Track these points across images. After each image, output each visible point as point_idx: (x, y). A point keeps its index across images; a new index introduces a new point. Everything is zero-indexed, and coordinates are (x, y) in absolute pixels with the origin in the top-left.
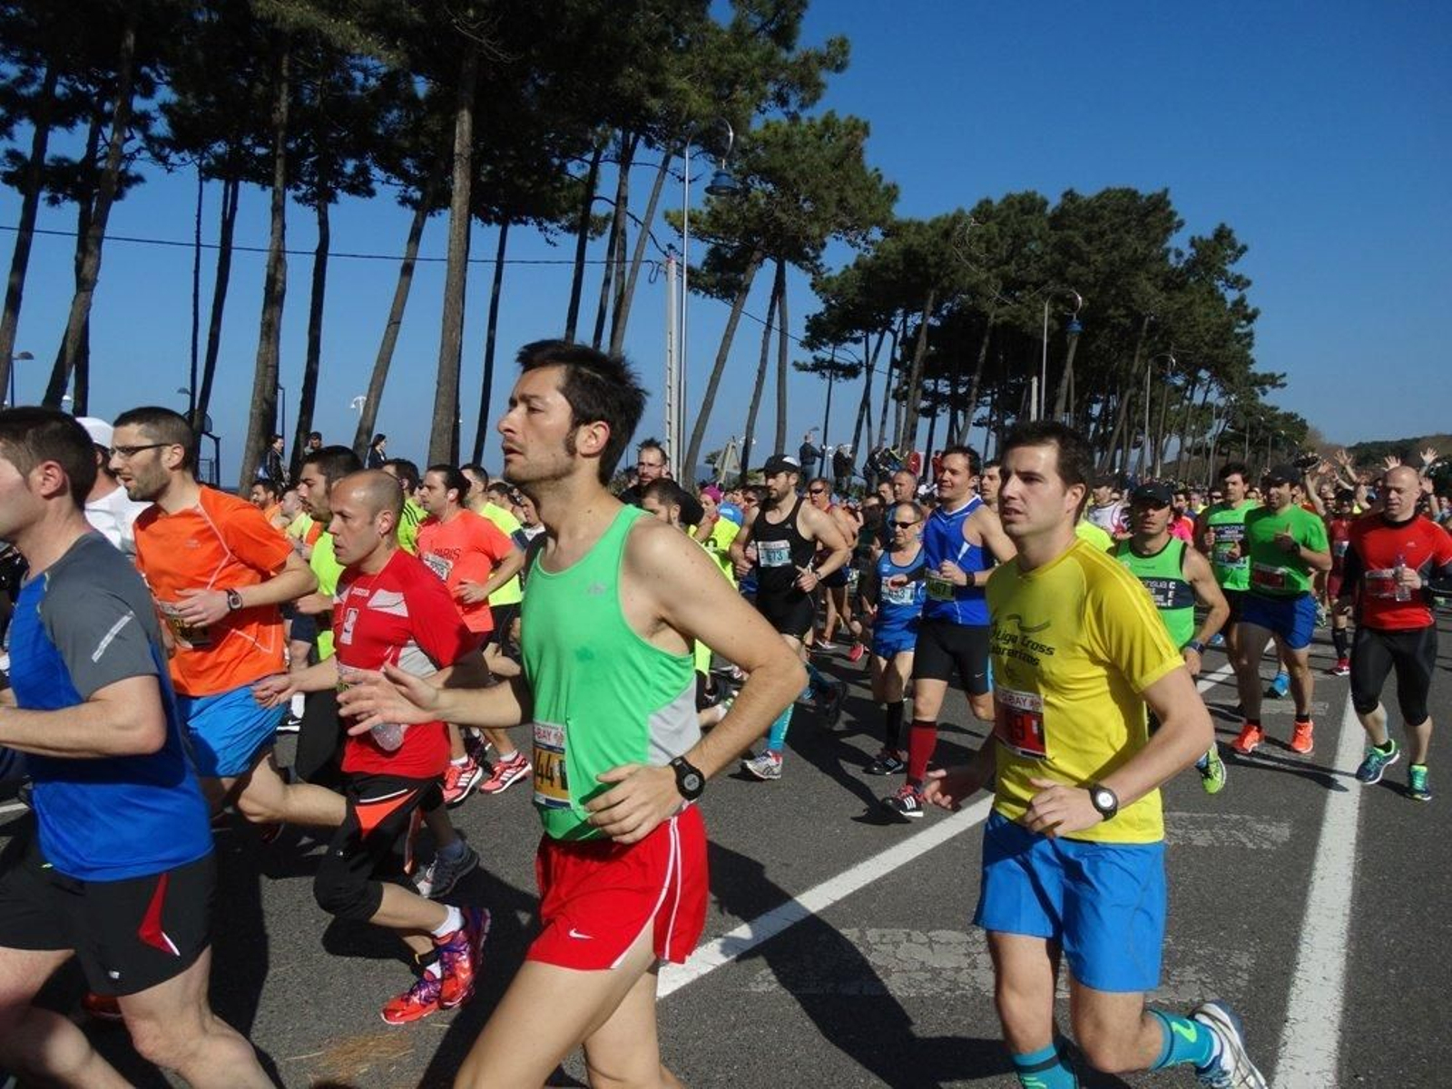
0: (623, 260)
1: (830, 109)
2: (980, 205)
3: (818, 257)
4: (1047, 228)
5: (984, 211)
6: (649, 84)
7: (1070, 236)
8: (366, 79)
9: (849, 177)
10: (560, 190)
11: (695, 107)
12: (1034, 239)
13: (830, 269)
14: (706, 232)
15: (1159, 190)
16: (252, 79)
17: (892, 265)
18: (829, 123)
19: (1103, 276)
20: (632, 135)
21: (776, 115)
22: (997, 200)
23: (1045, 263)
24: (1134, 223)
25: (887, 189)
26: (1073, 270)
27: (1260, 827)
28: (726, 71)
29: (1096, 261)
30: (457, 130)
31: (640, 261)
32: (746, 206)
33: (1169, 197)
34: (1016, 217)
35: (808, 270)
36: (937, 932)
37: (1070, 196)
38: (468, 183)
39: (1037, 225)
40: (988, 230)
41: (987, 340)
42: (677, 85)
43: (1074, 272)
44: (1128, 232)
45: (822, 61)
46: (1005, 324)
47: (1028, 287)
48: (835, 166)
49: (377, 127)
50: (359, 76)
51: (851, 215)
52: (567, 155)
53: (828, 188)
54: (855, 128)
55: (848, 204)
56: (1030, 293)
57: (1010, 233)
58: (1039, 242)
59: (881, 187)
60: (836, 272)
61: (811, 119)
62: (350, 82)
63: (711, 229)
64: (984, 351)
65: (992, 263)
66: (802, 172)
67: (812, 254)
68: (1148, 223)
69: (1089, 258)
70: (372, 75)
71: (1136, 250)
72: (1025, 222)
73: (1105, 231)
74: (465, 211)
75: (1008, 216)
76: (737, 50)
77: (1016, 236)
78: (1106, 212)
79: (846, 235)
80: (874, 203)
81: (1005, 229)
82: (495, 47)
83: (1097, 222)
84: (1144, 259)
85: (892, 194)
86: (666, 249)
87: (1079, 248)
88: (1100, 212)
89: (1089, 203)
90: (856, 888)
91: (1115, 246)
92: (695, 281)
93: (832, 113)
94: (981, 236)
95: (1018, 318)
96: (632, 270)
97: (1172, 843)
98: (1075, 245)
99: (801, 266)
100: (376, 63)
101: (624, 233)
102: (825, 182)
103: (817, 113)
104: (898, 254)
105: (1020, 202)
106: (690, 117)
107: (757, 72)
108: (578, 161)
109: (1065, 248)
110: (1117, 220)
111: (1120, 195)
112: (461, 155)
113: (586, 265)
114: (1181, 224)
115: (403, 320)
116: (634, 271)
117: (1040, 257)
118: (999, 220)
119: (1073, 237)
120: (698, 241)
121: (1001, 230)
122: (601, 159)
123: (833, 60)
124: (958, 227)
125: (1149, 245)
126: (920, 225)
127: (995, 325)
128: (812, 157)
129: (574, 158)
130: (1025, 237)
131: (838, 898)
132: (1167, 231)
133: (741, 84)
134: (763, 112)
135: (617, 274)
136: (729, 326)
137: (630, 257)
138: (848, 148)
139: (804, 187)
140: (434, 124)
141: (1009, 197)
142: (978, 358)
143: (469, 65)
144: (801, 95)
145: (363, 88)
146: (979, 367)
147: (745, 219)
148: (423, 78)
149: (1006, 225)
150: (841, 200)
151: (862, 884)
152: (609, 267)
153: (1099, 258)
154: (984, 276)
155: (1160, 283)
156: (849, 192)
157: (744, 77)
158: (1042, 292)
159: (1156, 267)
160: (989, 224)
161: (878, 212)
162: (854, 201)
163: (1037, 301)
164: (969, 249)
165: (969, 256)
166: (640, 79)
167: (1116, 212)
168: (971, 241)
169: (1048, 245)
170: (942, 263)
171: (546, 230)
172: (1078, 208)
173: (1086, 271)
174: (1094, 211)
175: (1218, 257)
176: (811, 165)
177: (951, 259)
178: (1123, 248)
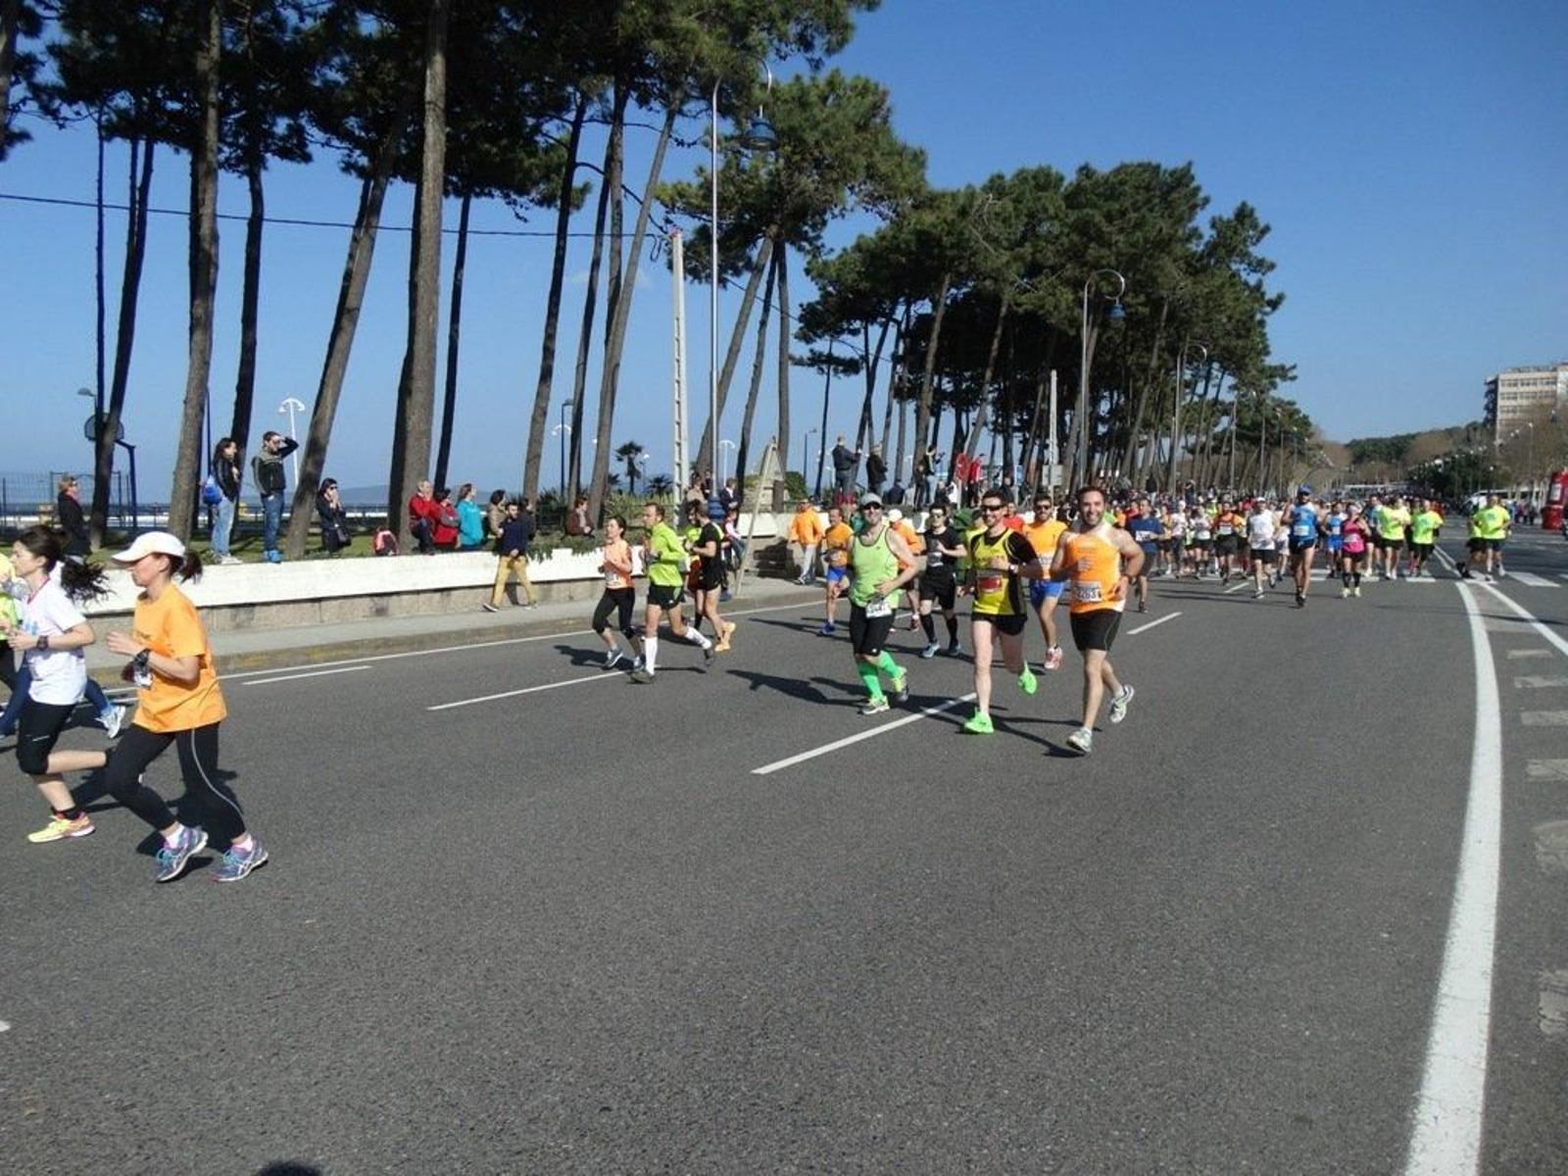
2: (992, 181)
3: (818, 237)
4: (1064, 207)
5: (996, 186)
6: (651, 23)
7: (1088, 214)
8: (302, 20)
9: (876, 143)
10: (533, 154)
11: (705, 51)
12: (1051, 218)
13: (832, 250)
14: (698, 207)
15: (1181, 164)
17: (903, 246)
18: (832, 84)
19: (1124, 258)
22: (1008, 177)
23: (1062, 245)
24: (1157, 201)
25: (915, 155)
26: (1093, 251)
28: (738, 9)
29: (1117, 242)
30: (428, 72)
33: (1193, 171)
34: (1031, 192)
35: (808, 252)
37: (1085, 171)
38: (443, 138)
39: (1053, 202)
40: (1004, 209)
41: (999, 332)
42: (684, 24)
44: (1151, 210)
46: (1026, 310)
47: (1047, 271)
48: (861, 128)
49: (315, 78)
50: (291, 16)
51: (880, 184)
52: (543, 115)
53: (854, 152)
54: (868, 89)
55: (878, 169)
56: (1047, 278)
57: (1025, 211)
58: (1055, 222)
59: (908, 152)
60: (838, 251)
62: (279, 23)
63: (704, 204)
64: (995, 345)
65: (1009, 244)
66: (826, 133)
67: (811, 234)
68: (1172, 201)
69: (1110, 239)
70: (309, 14)
71: (1161, 230)
72: (1040, 198)
73: (1126, 209)
75: (1022, 193)
77: (1031, 215)
78: (1127, 188)
80: (906, 164)
81: (1020, 206)
83: (1118, 199)
84: (1170, 240)
85: (918, 159)
87: (1100, 229)
88: (1121, 189)
89: (1106, 182)
91: (1138, 226)
93: (837, 71)
94: (997, 214)
95: (1042, 307)
96: (635, 243)
98: (1095, 225)
99: (800, 249)
101: (618, 204)
102: (849, 144)
104: (911, 235)
105: (1034, 178)
106: (699, 62)
107: (776, 9)
108: (557, 121)
109: (1083, 228)
110: (1139, 197)
111: (1140, 170)
112: (434, 104)
113: (569, 238)
114: (1206, 201)
116: (637, 246)
117: (1056, 238)
118: (1014, 196)
119: (1093, 216)
121: (1015, 209)
122: (585, 118)
124: (977, 203)
125: (1173, 225)
126: (954, 196)
127: (1009, 314)
128: (833, 115)
129: (552, 118)
130: (1040, 215)
132: (1193, 208)
133: (758, 24)
134: (782, 59)
135: (612, 249)
136: (742, 312)
138: (874, 108)
141: (1022, 172)
142: (989, 352)
144: (828, 36)
145: (297, 31)
146: (991, 361)
147: (740, 192)
148: (372, 16)
149: (1020, 202)
150: (868, 167)
152: (599, 244)
153: (1121, 238)
154: (1004, 259)
155: (1183, 266)
156: (877, 155)
157: (761, 15)
158: (1059, 277)
159: (1178, 250)
160: (1006, 200)
161: (911, 179)
162: (883, 168)
163: (1055, 287)
164: (987, 228)
165: (987, 237)
166: (642, 16)
167: (1137, 188)
168: (988, 220)
169: (1066, 224)
170: (961, 244)
171: (515, 202)
172: (1096, 184)
173: (1108, 252)
174: (1113, 188)
175: (1240, 238)
176: (836, 125)
177: (968, 240)
178: (1147, 228)
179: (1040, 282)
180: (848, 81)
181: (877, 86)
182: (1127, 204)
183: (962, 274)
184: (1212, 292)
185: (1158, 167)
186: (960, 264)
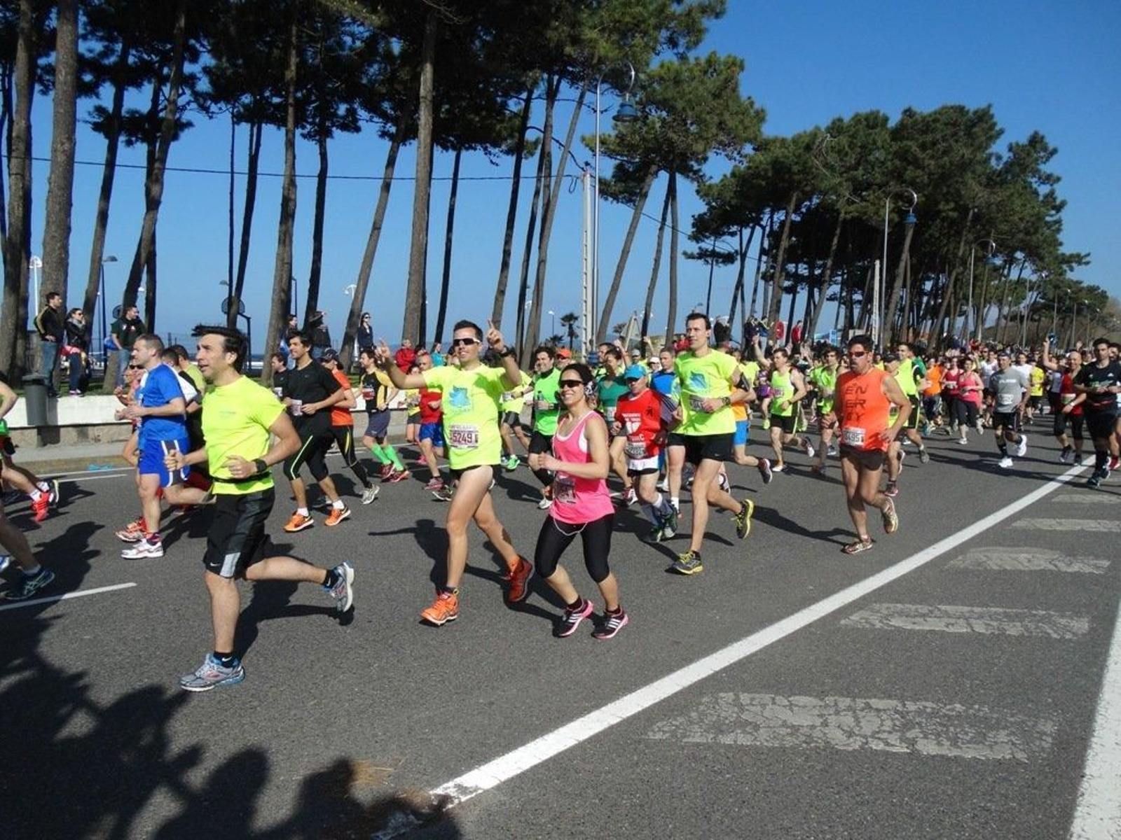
0: (550, 176)
1: (712, 50)
2: (834, 123)
3: (701, 169)
4: (889, 140)
5: (837, 128)
6: (569, 36)
7: (908, 146)
8: (354, 42)
9: (728, 105)
10: (502, 121)
11: (602, 52)
12: (878, 148)
13: (711, 178)
14: (614, 151)
15: (983, 105)
16: (270, 45)
17: (762, 173)
18: (710, 62)
19: (936, 176)
20: (556, 78)
21: (668, 56)
22: (847, 118)
23: (887, 168)
24: (961, 133)
25: (757, 113)
26: (910, 173)
27: (1063, 621)
28: (627, 23)
29: (929, 165)
30: (422, 79)
31: (563, 176)
32: (645, 129)
33: (992, 111)
34: (863, 130)
35: (693, 180)
36: (797, 698)
37: (908, 112)
38: (431, 120)
39: (881, 137)
40: (840, 143)
41: (838, 231)
42: (589, 36)
43: (913, 175)
44: (957, 141)
45: (704, 10)
46: (853, 219)
47: (875, 187)
49: (362, 79)
50: (348, 40)
51: (729, 135)
52: (507, 95)
53: (708, 113)
54: (734, 64)
55: (727, 125)
56: (874, 192)
57: (858, 144)
58: (882, 151)
59: (752, 111)
60: (716, 180)
61: (697, 59)
62: (341, 44)
63: (618, 149)
64: (835, 241)
65: (843, 169)
66: (690, 101)
67: (696, 167)
68: (973, 134)
69: (923, 163)
70: (358, 39)
71: (963, 156)
72: (870, 135)
73: (937, 141)
74: (429, 140)
75: (857, 131)
76: (637, 5)
77: (864, 146)
78: (938, 125)
79: (724, 150)
80: (747, 122)
81: (854, 141)
82: (451, 12)
83: (931, 133)
84: (970, 162)
85: (760, 116)
86: (583, 166)
87: (915, 156)
88: (934, 126)
89: (924, 118)
90: (732, 661)
91: (945, 153)
92: (605, 190)
93: (714, 53)
94: (834, 148)
95: (865, 213)
96: (556, 182)
97: (989, 632)
98: (912, 153)
99: (688, 177)
100: (361, 29)
101: (549, 154)
102: (708, 109)
103: (700, 53)
104: (768, 164)
105: (866, 119)
106: (600, 61)
107: (652, 21)
108: (515, 99)
109: (903, 155)
110: (947, 131)
111: (951, 111)
112: (425, 98)
113: (521, 180)
114: (1001, 132)
115: (383, 225)
116: (558, 184)
117: (883, 163)
118: (851, 133)
119: (911, 147)
120: (607, 158)
121: (850, 142)
122: (534, 96)
123: (713, 10)
124: (817, 141)
125: (974, 151)
126: (783, 141)
127: (845, 219)
128: (697, 89)
129: (512, 97)
130: (870, 146)
131: (717, 669)
132: (990, 138)
133: (640, 32)
134: (658, 54)
135: (545, 186)
136: (631, 226)
137: (554, 172)
138: (727, 81)
139: (690, 113)
140: (404, 74)
141: (857, 115)
142: (831, 247)
143: (429, 28)
144: (688, 38)
145: (351, 49)
146: (832, 254)
147: (643, 139)
148: (394, 39)
149: (854, 138)
150: (720, 123)
151: (736, 659)
152: (539, 180)
153: (932, 162)
154: (837, 181)
155: (984, 180)
156: (727, 116)
157: (643, 26)
158: (884, 192)
159: (979, 169)
160: (841, 137)
161: (750, 132)
162: (731, 123)
163: (880, 199)
164: (826, 158)
165: (826, 165)
166: (563, 31)
167: (946, 124)
168: (827, 153)
169: (890, 153)
170: (805, 170)
171: (490, 153)
172: (916, 122)
173: (921, 173)
174: (927, 125)
175: (1031, 160)
176: (697, 96)
177: (811, 168)
178: (953, 154)
179: (869, 195)
180: (722, 59)
181: (742, 62)
182: (939, 136)
183: (807, 192)
184: (1003, 201)
185: (964, 108)
186: (806, 186)
